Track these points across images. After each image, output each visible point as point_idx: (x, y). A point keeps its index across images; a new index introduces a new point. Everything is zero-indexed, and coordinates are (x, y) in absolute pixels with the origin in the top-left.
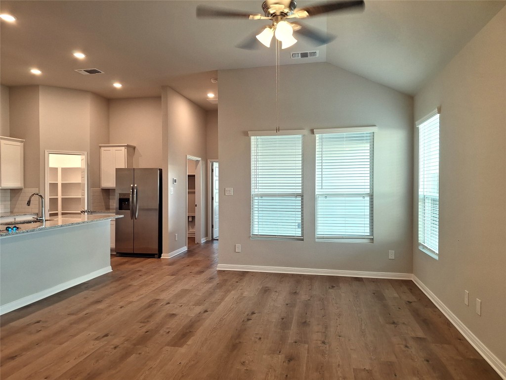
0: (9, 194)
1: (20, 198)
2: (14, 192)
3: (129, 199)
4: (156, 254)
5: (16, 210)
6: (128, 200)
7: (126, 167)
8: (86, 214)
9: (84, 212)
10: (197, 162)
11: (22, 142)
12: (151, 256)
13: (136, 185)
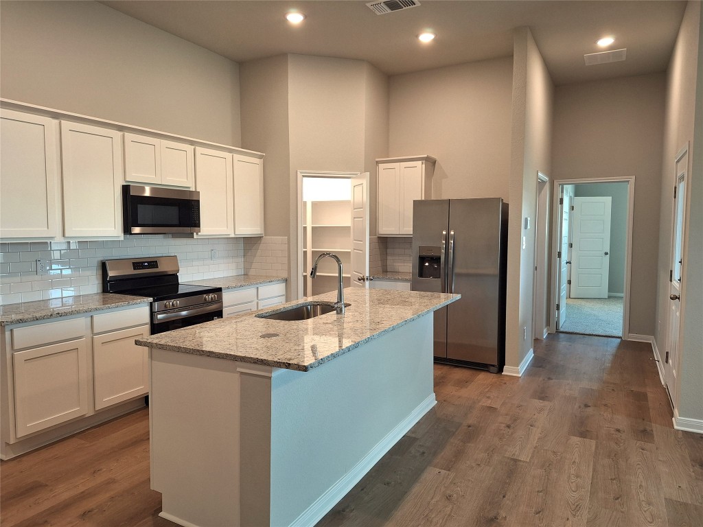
0: (241, 246)
1: (259, 253)
2: (250, 243)
3: (440, 258)
4: (493, 366)
5: (252, 272)
6: (437, 260)
7: (423, 199)
8: (367, 283)
9: (364, 280)
10: (543, 182)
11: (261, 157)
12: (482, 367)
13: (452, 233)
